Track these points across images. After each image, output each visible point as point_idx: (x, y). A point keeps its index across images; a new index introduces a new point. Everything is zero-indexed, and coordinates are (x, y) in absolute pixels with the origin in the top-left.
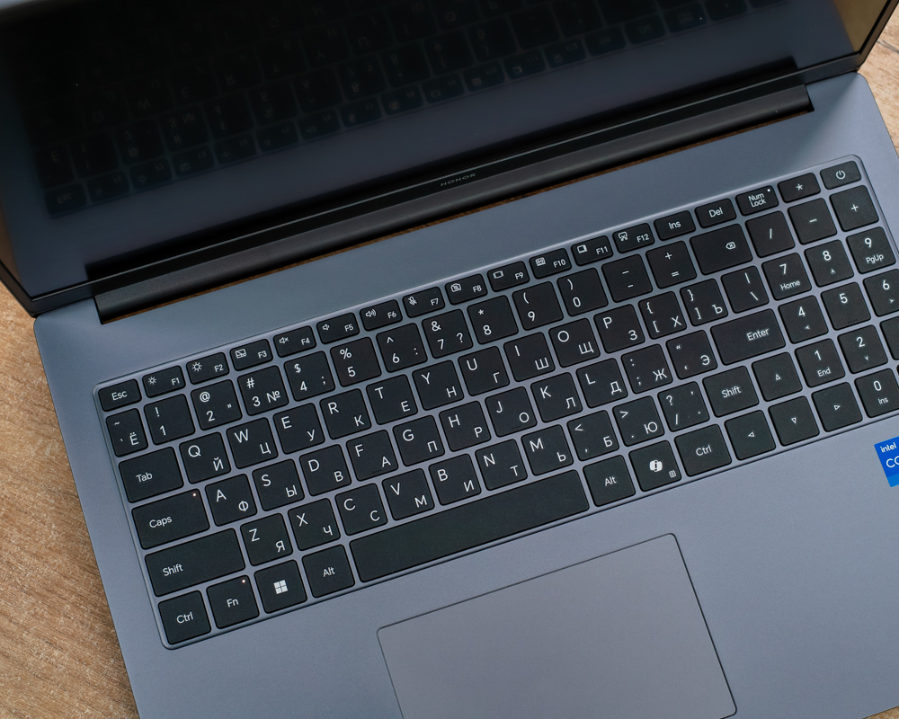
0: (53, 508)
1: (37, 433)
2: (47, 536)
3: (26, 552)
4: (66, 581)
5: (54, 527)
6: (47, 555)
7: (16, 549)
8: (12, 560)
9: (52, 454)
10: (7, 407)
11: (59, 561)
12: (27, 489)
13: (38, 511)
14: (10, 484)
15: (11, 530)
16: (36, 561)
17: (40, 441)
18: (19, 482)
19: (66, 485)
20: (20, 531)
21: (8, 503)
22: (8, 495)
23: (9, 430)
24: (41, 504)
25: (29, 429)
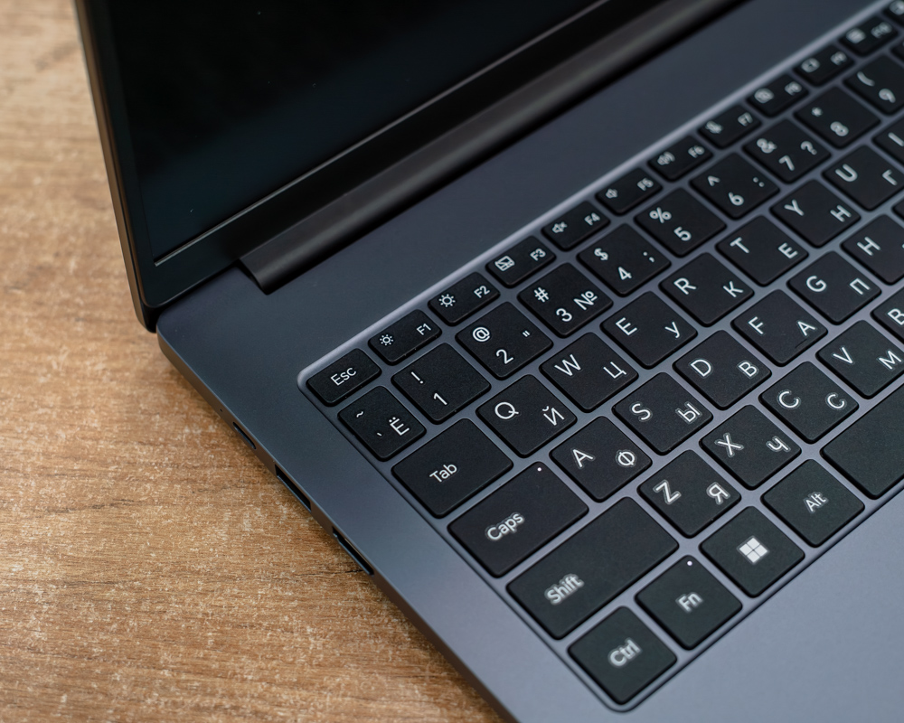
0: (295, 603)
1: (216, 504)
2: (305, 650)
3: (279, 685)
4: (372, 705)
5: (309, 630)
6: (318, 676)
7: (262, 687)
8: (261, 706)
9: (255, 525)
10: (148, 486)
11: (343, 678)
12: (236, 591)
13: (272, 616)
14: (205, 593)
15: (237, 660)
16: (304, 693)
17: (227, 515)
18: (219, 585)
19: (300, 563)
20: (254, 657)
21: (215, 623)
22: (210, 611)
23: (167, 517)
24: (271, 604)
25: (201, 504)
